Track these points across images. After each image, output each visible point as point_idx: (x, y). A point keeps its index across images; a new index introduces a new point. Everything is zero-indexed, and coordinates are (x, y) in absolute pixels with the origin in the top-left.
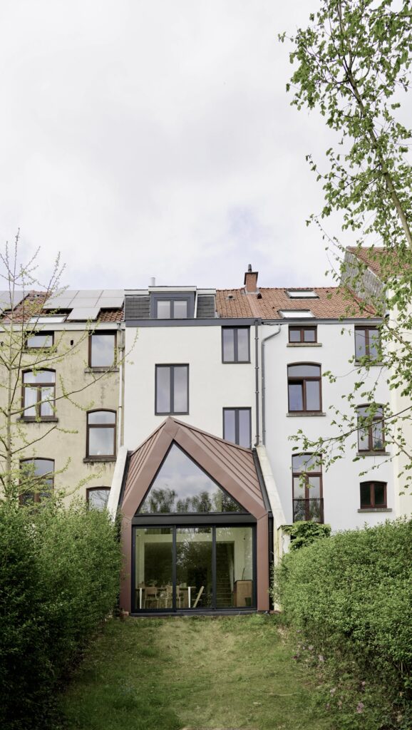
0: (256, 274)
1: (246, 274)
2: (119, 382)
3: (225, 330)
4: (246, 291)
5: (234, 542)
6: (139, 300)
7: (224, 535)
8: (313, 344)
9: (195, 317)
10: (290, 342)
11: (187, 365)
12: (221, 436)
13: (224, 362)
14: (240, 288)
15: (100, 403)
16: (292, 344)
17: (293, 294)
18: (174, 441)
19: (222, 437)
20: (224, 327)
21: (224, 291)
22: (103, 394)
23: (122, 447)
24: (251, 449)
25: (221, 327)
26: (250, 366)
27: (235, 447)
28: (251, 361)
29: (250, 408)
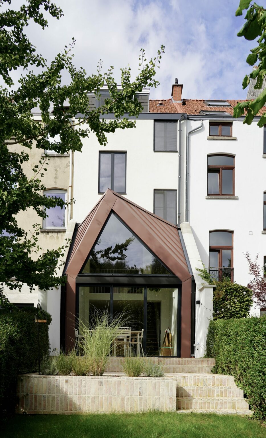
0: (182, 86)
1: (173, 86)
2: (69, 166)
3: (156, 123)
4: (173, 101)
5: (161, 301)
7: (152, 296)
8: (229, 138)
10: (210, 136)
11: (125, 153)
13: (155, 151)
14: (168, 99)
15: (54, 183)
16: (212, 137)
17: (211, 103)
18: (112, 211)
19: (152, 212)
20: (155, 121)
21: (155, 101)
22: (56, 175)
23: (72, 220)
24: (176, 225)
25: (153, 120)
26: (177, 154)
27: (163, 222)
28: (178, 151)
29: (176, 190)
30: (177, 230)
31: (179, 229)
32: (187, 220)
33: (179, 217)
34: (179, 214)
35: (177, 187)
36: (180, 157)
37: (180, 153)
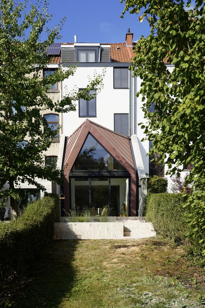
0: (132, 34)
1: (127, 34)
2: (59, 98)
4: (127, 45)
5: (119, 185)
6: (69, 51)
7: (114, 182)
9: (99, 62)
12: (113, 129)
13: (114, 88)
14: (123, 43)
20: (114, 68)
23: (63, 134)
24: (128, 137)
25: (113, 67)
26: (128, 90)
27: (120, 136)
28: (129, 87)
29: (128, 114)
30: (128, 140)
31: (130, 139)
32: (135, 133)
33: (130, 132)
34: (130, 129)
35: (128, 112)
36: (130, 92)
37: (130, 90)
